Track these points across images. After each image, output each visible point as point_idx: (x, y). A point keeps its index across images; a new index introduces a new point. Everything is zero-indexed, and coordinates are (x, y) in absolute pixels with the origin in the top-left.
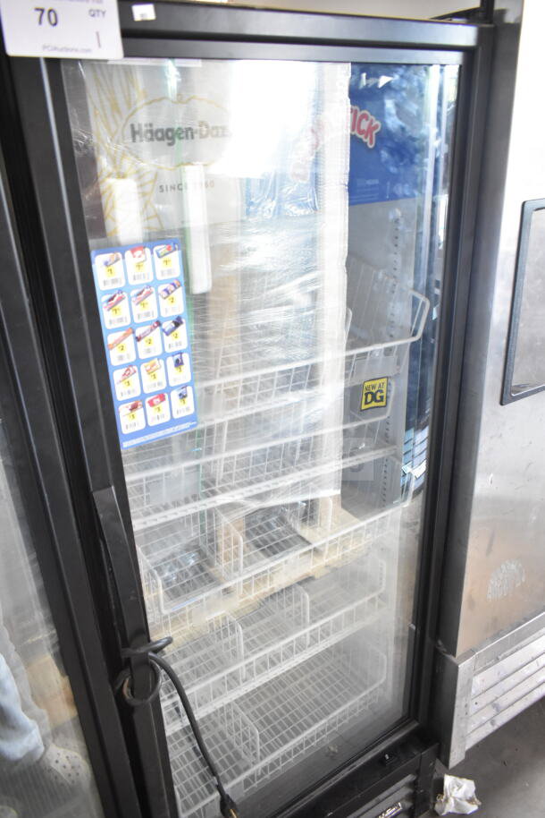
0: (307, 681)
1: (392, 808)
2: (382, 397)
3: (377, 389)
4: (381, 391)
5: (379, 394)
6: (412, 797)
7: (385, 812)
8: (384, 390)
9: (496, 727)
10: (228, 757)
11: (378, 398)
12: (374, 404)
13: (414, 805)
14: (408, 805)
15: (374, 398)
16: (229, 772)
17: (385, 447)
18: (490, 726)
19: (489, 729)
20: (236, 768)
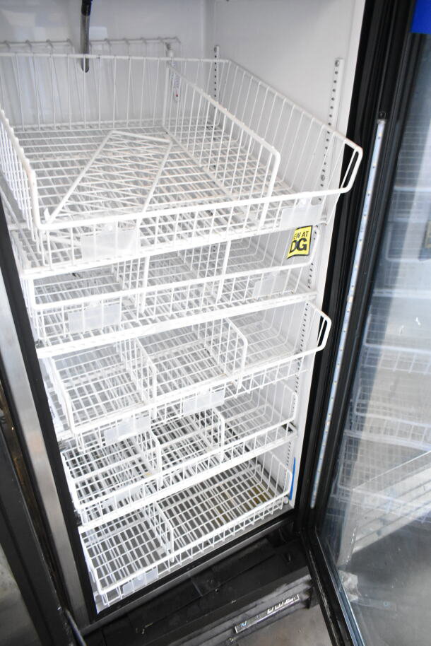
0: (224, 485)
1: (290, 598)
2: (305, 246)
3: (301, 237)
4: (305, 240)
5: (302, 243)
6: (309, 592)
7: (285, 601)
8: (308, 238)
9: (381, 537)
10: (150, 544)
11: (301, 246)
12: (297, 252)
13: (311, 598)
14: (306, 597)
15: (298, 247)
16: (149, 557)
17: (306, 292)
18: (377, 535)
19: (375, 538)
20: (155, 554)
